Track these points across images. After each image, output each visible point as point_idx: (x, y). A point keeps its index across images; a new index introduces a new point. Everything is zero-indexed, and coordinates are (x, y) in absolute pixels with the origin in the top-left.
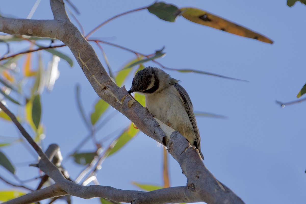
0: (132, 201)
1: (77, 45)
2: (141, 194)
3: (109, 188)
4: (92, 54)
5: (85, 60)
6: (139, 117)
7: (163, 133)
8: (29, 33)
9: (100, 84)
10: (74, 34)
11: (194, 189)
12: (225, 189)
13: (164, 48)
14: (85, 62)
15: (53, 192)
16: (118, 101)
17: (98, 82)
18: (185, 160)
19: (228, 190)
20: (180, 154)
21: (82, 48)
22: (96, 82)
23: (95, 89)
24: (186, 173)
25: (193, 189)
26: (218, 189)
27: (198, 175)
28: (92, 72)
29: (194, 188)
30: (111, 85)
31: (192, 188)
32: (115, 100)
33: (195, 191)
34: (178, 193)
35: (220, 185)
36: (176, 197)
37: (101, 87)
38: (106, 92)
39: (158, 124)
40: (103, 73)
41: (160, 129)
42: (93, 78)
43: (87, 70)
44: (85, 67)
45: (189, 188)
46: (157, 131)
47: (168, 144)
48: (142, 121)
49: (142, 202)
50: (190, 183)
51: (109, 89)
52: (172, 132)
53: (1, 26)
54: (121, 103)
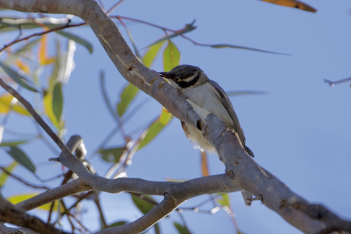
0: (165, 194)
1: (98, 21)
2: (175, 185)
3: (139, 180)
4: (115, 31)
5: (107, 37)
6: (170, 99)
7: (197, 116)
8: (44, 10)
9: (124, 64)
10: (94, 9)
11: (234, 176)
12: (268, 175)
13: (194, 21)
14: (107, 40)
15: (77, 187)
16: (145, 82)
17: (123, 62)
18: (223, 145)
19: (271, 177)
20: (217, 138)
21: (103, 24)
22: (121, 62)
23: (120, 69)
24: (224, 159)
25: (232, 176)
26: (260, 176)
27: (238, 161)
28: (116, 51)
29: (233, 175)
30: (138, 65)
31: (232, 175)
32: (143, 82)
33: (235, 178)
34: (216, 182)
35: (262, 171)
36: (214, 187)
37: (126, 68)
38: (132, 73)
39: (191, 106)
40: (127, 52)
41: (194, 112)
42: (117, 58)
43: (110, 49)
44: (108, 46)
46: (190, 114)
47: (203, 128)
48: (173, 104)
49: (175, 194)
50: (229, 170)
51: (136, 69)
52: (207, 115)
53: (11, 3)
54: (149, 85)
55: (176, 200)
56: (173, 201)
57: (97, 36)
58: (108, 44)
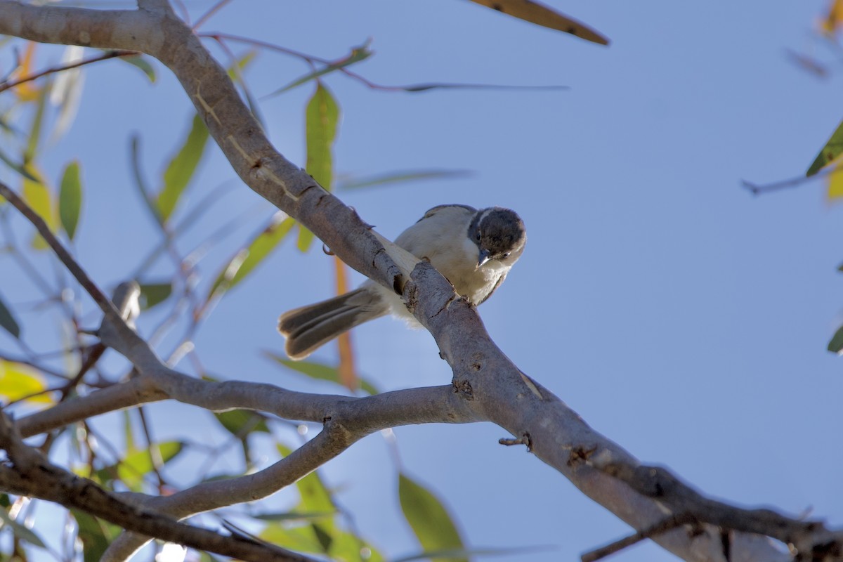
0: (325, 419)
1: (193, 67)
2: (347, 403)
3: (270, 388)
4: (227, 88)
5: (211, 100)
6: (338, 229)
7: (394, 266)
8: (83, 41)
9: (246, 156)
10: (185, 43)
11: (470, 393)
12: (541, 394)
14: (211, 106)
15: (138, 394)
16: (288, 193)
17: (242, 151)
18: (447, 328)
19: (548, 397)
20: (436, 313)
21: (204, 73)
22: (238, 152)
23: (235, 165)
24: (450, 357)
25: (467, 393)
26: (525, 395)
27: (479, 363)
28: (229, 127)
29: (469, 390)
30: (272, 158)
31: (466, 390)
32: (282, 192)
33: (473, 397)
34: (433, 402)
35: (529, 385)
36: (429, 412)
37: (248, 163)
38: (261, 173)
39: (381, 245)
40: (252, 130)
41: (387, 259)
42: (230, 143)
43: (217, 125)
44: (212, 117)
45: (457, 391)
46: (380, 261)
47: (407, 291)
48: (345, 239)
49: (347, 421)
50: (461, 380)
51: (268, 166)
52: (415, 264)
53: (17, 25)
54: (296, 199)
55: (348, 434)
56: (343, 435)
57: (190, 96)
58: (213, 114)
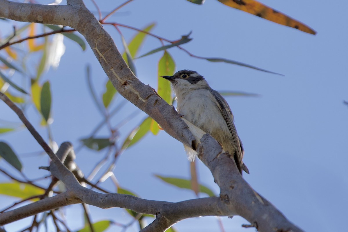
0: (157, 213)
2: (168, 205)
3: (130, 197)
4: (111, 45)
5: (102, 51)
6: (165, 117)
7: (192, 135)
8: (39, 20)
9: (119, 79)
10: (90, 22)
11: (228, 201)
12: (264, 202)
13: (191, 33)
14: (102, 54)
15: (67, 200)
16: (140, 98)
17: (118, 77)
18: (218, 167)
19: (267, 203)
20: (212, 160)
21: (99, 37)
22: (116, 77)
23: (114, 84)
24: (219, 182)
25: (227, 201)
26: (255, 202)
27: (233, 185)
28: (111, 65)
29: (228, 199)
30: (133, 80)
31: (226, 199)
32: (137, 98)
33: (229, 203)
34: (210, 205)
35: (258, 197)
36: (208, 210)
37: (120, 83)
38: (127, 88)
39: (187, 125)
40: (123, 66)
41: (189, 132)
42: (112, 72)
43: (105, 63)
44: (103, 59)
45: (222, 200)
46: (185, 133)
47: (198, 149)
48: (168, 122)
49: (168, 214)
50: (224, 194)
51: (131, 84)
52: (203, 135)
53: (6, 12)
54: (144, 101)
55: (168, 221)
56: (166, 222)
57: (92, 49)
58: (103, 57)
